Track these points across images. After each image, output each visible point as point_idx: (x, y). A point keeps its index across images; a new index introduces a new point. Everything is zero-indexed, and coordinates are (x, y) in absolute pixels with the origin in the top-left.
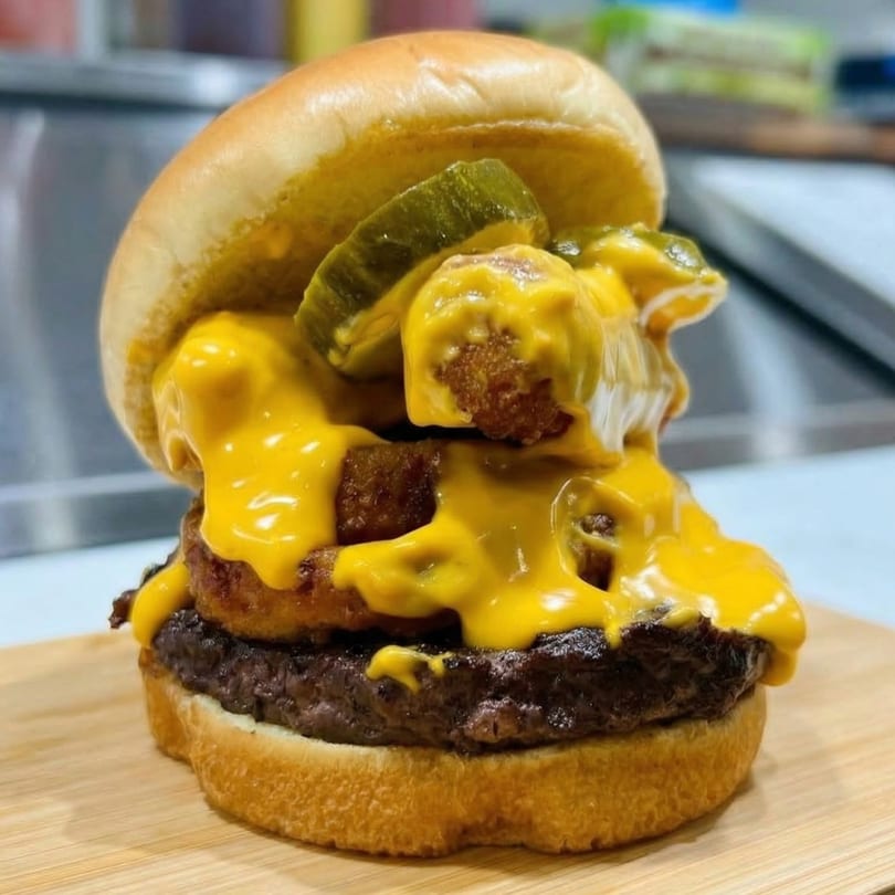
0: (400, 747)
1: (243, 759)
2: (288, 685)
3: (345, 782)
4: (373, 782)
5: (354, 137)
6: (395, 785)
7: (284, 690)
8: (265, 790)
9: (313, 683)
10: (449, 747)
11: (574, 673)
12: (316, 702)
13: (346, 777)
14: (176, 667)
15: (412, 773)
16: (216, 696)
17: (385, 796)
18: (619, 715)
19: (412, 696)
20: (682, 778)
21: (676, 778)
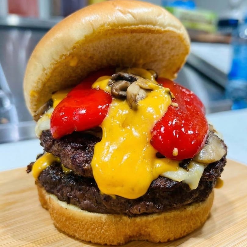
0: (110, 215)
1: (64, 216)
2: (77, 194)
3: (94, 224)
4: (102, 225)
5: (96, 29)
6: (109, 225)
7: (76, 195)
8: (70, 225)
9: (84, 194)
10: (125, 214)
11: (163, 192)
12: (85, 200)
13: (94, 223)
14: (45, 186)
15: (114, 222)
16: (56, 195)
17: (106, 229)
18: (176, 204)
19: (114, 200)
20: (194, 219)
21: (192, 219)
